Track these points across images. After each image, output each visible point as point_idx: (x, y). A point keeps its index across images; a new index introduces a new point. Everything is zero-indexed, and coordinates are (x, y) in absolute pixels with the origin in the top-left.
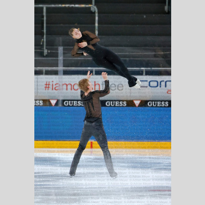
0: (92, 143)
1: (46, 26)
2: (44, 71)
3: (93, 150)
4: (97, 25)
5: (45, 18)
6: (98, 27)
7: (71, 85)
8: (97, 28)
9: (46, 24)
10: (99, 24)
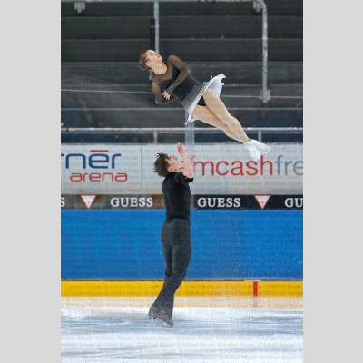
0: (255, 284)
1: (160, 42)
2: (156, 136)
3: (258, 298)
4: (265, 38)
5: (157, 26)
6: (269, 42)
7: (212, 164)
8: (265, 45)
9: (160, 37)
10: (269, 36)
